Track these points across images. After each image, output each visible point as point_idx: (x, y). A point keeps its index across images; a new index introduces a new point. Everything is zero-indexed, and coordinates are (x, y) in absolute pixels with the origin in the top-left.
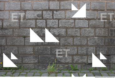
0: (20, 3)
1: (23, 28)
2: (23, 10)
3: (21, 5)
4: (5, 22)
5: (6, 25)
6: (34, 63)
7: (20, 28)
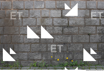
0: (85, 2)
1: (88, 26)
2: (88, 9)
3: (86, 4)
4: (71, 20)
5: (72, 23)
6: (98, 59)
7: (85, 26)
